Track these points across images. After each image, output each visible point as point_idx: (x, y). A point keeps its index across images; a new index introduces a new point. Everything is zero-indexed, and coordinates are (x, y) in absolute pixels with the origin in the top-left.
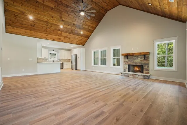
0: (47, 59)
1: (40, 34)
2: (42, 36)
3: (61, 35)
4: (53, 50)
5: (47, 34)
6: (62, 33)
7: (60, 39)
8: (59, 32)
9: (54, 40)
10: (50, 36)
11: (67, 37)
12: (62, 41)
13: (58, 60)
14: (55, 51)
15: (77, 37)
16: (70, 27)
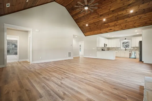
1: (96, 32)
2: (98, 32)
3: (108, 26)
5: (99, 30)
6: (108, 24)
7: (111, 29)
8: (106, 25)
9: (107, 32)
10: (102, 31)
11: (117, 25)
12: (114, 31)
15: (128, 19)
16: (112, 15)
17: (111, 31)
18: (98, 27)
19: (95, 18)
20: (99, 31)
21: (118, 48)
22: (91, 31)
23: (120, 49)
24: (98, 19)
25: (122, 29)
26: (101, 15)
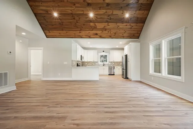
0: (96, 62)
1: (72, 33)
2: (75, 34)
3: (95, 28)
4: (103, 51)
5: (79, 32)
6: (96, 24)
7: (97, 34)
8: (92, 24)
9: (90, 37)
10: (83, 33)
11: (106, 30)
12: (101, 37)
13: (110, 64)
14: (106, 52)
15: (121, 25)
17: (96, 36)
18: (78, 24)
19: (77, 5)
20: (77, 33)
21: (95, 62)
22: (62, 30)
23: (97, 64)
24: (82, 9)
25: (111, 37)
26: (89, 5)
